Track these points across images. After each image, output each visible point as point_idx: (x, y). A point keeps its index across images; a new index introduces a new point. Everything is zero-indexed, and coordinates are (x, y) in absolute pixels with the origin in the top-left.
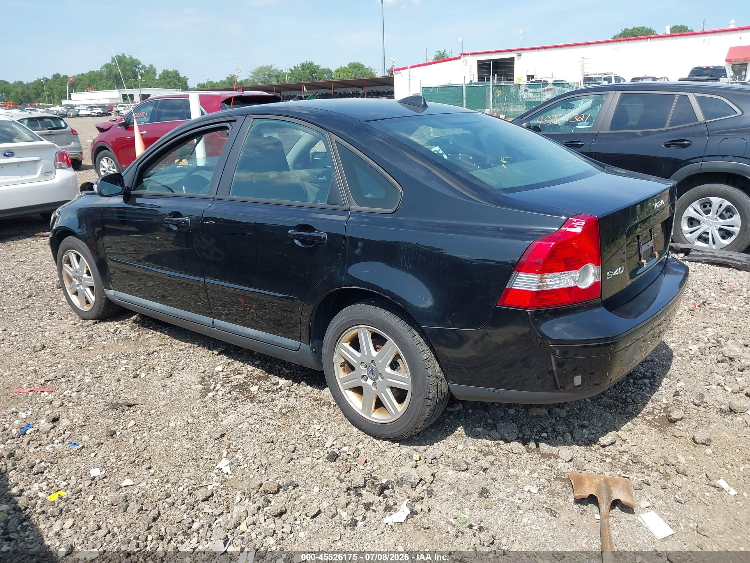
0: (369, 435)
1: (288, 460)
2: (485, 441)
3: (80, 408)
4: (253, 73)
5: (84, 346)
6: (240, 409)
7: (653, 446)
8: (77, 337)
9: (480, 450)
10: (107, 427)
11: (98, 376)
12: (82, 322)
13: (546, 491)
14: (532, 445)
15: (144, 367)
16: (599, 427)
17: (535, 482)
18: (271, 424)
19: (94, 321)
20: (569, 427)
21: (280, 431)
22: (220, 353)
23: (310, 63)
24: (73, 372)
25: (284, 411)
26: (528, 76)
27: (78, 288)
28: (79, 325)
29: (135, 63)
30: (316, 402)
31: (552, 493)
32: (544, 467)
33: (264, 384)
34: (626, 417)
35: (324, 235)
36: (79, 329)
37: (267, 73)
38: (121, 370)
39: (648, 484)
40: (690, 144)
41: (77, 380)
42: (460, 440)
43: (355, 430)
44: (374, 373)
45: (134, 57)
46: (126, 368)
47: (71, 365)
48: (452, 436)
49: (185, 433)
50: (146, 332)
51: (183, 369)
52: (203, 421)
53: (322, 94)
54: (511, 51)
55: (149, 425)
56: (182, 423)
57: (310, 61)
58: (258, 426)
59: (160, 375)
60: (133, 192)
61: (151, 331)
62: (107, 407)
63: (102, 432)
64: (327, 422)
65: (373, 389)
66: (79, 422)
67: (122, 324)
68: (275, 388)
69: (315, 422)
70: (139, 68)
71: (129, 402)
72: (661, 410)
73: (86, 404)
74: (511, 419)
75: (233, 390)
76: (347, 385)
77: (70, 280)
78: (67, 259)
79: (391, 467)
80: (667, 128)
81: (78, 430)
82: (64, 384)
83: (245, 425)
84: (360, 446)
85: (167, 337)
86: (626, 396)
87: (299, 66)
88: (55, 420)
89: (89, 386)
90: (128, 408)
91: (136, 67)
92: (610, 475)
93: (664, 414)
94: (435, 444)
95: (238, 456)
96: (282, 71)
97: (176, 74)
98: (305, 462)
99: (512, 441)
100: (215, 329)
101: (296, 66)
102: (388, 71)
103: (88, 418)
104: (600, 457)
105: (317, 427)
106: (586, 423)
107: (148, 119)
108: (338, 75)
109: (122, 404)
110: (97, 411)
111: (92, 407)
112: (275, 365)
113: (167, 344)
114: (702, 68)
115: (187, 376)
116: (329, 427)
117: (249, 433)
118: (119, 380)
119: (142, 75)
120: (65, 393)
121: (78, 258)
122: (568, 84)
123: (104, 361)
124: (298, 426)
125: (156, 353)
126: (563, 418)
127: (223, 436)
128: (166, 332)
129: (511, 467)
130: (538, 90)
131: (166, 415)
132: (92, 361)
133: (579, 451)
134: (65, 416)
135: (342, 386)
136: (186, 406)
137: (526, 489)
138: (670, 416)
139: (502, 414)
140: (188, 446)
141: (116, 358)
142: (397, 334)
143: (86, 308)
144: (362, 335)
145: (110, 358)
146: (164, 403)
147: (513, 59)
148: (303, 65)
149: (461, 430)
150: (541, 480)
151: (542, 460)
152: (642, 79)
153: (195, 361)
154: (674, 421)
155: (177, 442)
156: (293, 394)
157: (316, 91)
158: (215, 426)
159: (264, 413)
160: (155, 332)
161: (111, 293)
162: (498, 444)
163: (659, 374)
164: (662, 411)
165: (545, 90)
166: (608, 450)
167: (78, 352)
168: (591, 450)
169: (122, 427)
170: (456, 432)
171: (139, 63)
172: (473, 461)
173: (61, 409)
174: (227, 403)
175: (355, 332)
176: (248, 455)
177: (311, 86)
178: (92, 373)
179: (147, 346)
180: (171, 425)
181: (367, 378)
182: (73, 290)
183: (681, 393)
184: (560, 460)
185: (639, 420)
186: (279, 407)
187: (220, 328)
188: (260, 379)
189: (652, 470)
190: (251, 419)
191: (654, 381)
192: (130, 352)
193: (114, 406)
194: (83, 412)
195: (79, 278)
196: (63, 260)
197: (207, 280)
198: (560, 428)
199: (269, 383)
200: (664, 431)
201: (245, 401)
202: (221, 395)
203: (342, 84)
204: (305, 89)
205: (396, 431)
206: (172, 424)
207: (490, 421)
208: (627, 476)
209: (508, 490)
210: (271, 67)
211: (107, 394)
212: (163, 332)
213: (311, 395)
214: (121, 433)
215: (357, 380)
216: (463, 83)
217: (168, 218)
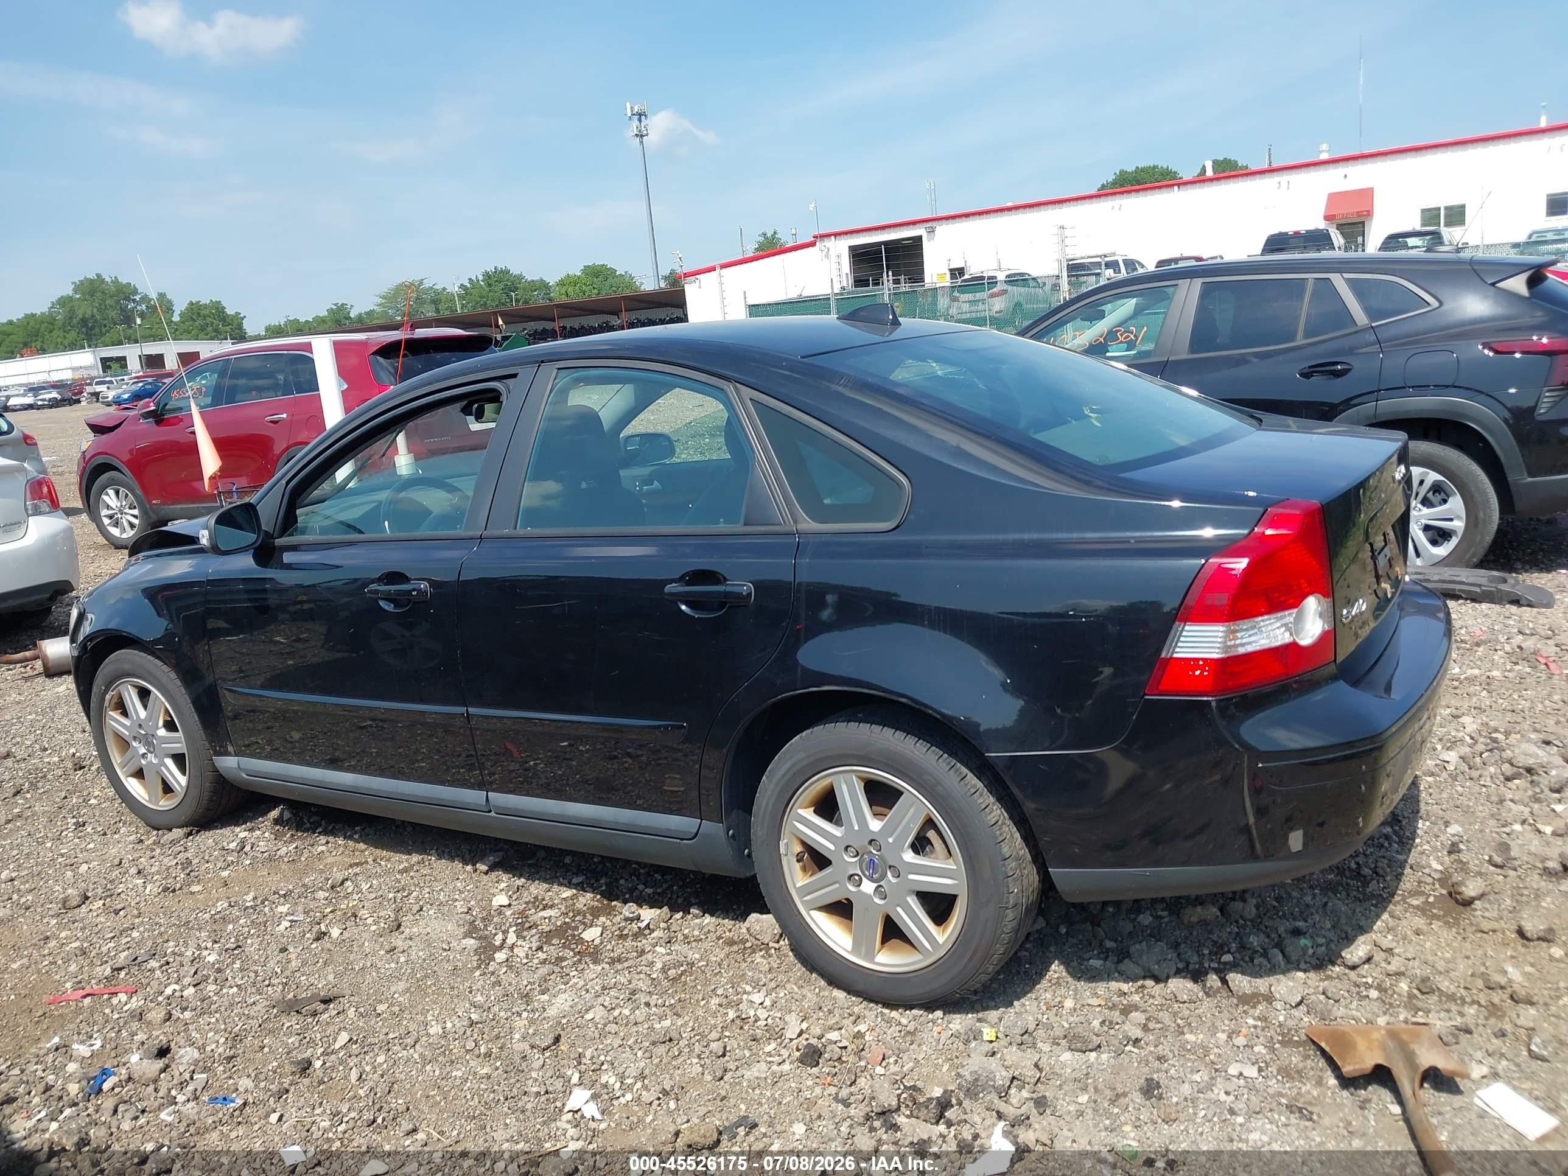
0: (871, 1001)
1: (719, 1074)
2: (1114, 985)
3: (213, 1020)
4: (384, 297)
5: (178, 886)
6: (575, 980)
7: (1448, 955)
8: (154, 869)
9: (1110, 1004)
10: (288, 1053)
11: (234, 946)
12: (157, 835)
13: (1273, 1069)
14: (1213, 980)
15: (331, 916)
16: (1329, 930)
17: (1245, 1055)
18: (652, 1003)
19: (186, 830)
20: (1268, 936)
21: (679, 1016)
22: (492, 868)
23: (501, 272)
24: (171, 944)
25: (672, 973)
26: (951, 270)
27: (143, 762)
28: (150, 841)
29: (126, 292)
30: (735, 948)
31: (1286, 1073)
32: (1251, 1021)
33: (608, 923)
34: (1375, 906)
35: (747, 588)
36: (153, 850)
37: (414, 295)
38: (282, 927)
39: (1468, 1031)
40: (1349, 370)
41: (186, 961)
42: (1063, 991)
43: (840, 994)
44: (874, 868)
45: (123, 280)
46: (291, 921)
47: (162, 929)
48: (1044, 983)
49: (470, 1045)
50: (311, 841)
51: (421, 910)
52: (502, 1014)
53: (536, 331)
54: (914, 223)
55: (382, 1037)
56: (458, 1025)
57: (501, 266)
58: (626, 1012)
59: (373, 928)
60: (279, 542)
61: (323, 839)
62: (275, 1011)
63: (279, 1067)
64: (773, 984)
65: (877, 901)
66: (221, 1050)
67: (251, 830)
68: (634, 927)
69: (748, 988)
70: (134, 301)
71: (322, 994)
72: (1434, 884)
73: (223, 1009)
74: (1150, 935)
75: (545, 943)
76: (812, 899)
77: (124, 744)
78: (115, 700)
79: (940, 1061)
80: (1300, 341)
81: (221, 1068)
82: (158, 972)
83: (597, 1014)
84: (862, 1028)
85: (362, 846)
86: (1358, 864)
87: (481, 278)
88: (163, 1052)
89: (219, 971)
90: (323, 1006)
91: (127, 299)
92: (1388, 1024)
93: (1444, 892)
94: (1016, 1003)
95: (609, 1078)
96: (444, 289)
97: (218, 310)
98: (756, 1074)
99: (1168, 978)
100: (492, 814)
101: (474, 278)
102: (665, 278)
103: (236, 1039)
104: (1355, 990)
105: (757, 998)
106: (1300, 924)
107: (209, 400)
108: (563, 291)
109: (309, 1001)
110: (255, 1023)
111: (238, 1015)
112: (617, 880)
113: (366, 862)
114: (1286, 234)
115: (434, 924)
116: (782, 995)
117: (612, 1028)
118: (284, 950)
119: (142, 315)
120: (168, 991)
121: (144, 694)
122: (1034, 279)
123: (235, 912)
124: (715, 1001)
125: (349, 883)
126: (1251, 921)
127: (557, 1039)
128: (356, 836)
129: (1185, 1030)
130: (979, 296)
131: (414, 1012)
132: (207, 916)
133: (1309, 982)
134: (182, 1042)
135: (803, 902)
136: (452, 988)
137: (1233, 1070)
138: (1459, 893)
139: (1129, 927)
140: (485, 1071)
141: (263, 902)
142: (926, 777)
143: (165, 804)
144: (844, 788)
145: (248, 904)
146: (401, 986)
147: (919, 239)
148: (487, 276)
149: (1056, 969)
150: (1256, 1049)
151: (1241, 1009)
152: (1176, 261)
153: (441, 890)
154: (1468, 903)
155: (459, 1066)
156: (680, 937)
157: (524, 325)
158: (532, 1022)
159: (630, 982)
160: (331, 839)
161: (229, 763)
162: (1143, 986)
163: (1406, 814)
164: (1437, 886)
165: (992, 296)
166: (1364, 973)
167: (169, 901)
168: (1329, 978)
169: (322, 1050)
170: (1049, 973)
171: (135, 291)
172: (1106, 1028)
173: (168, 1027)
174: (544, 970)
175: (825, 783)
176: (627, 1074)
177: (513, 317)
178: (216, 942)
179: (322, 871)
180: (432, 1031)
181: (861, 879)
182: (133, 768)
183: (1462, 846)
184: (1278, 1005)
185: (1399, 907)
186: (659, 965)
187: (503, 812)
188: (596, 913)
189: (1464, 1002)
190: (608, 999)
191: (1401, 829)
192: (291, 887)
193: (293, 1007)
194: (223, 1027)
195: (148, 740)
196: (106, 703)
197: (471, 710)
198: (1254, 941)
199: (618, 918)
200: (1457, 923)
201: (580, 961)
202: (522, 954)
203: (576, 309)
204: (500, 322)
205: (937, 986)
206: (435, 1029)
207: (1109, 944)
208: (1422, 1021)
209: (1197, 1077)
210: (421, 282)
211: (267, 982)
212: (350, 838)
213: (718, 933)
214: (324, 1063)
215: (837, 885)
216: (829, 291)
217: (374, 586)
